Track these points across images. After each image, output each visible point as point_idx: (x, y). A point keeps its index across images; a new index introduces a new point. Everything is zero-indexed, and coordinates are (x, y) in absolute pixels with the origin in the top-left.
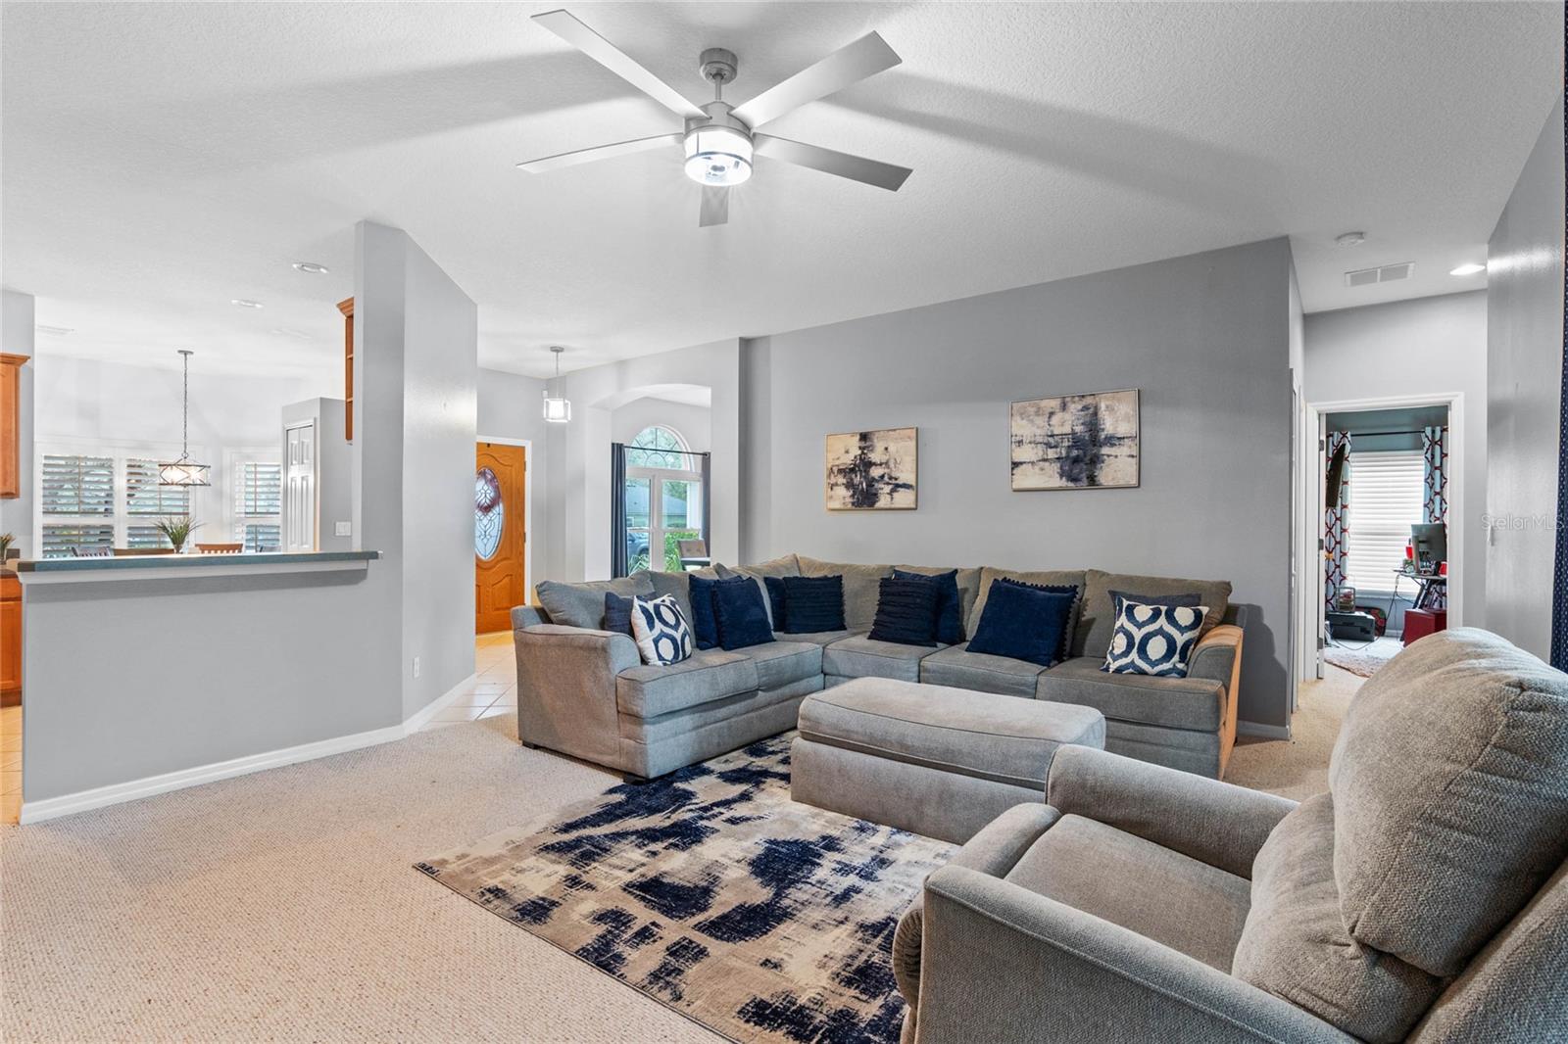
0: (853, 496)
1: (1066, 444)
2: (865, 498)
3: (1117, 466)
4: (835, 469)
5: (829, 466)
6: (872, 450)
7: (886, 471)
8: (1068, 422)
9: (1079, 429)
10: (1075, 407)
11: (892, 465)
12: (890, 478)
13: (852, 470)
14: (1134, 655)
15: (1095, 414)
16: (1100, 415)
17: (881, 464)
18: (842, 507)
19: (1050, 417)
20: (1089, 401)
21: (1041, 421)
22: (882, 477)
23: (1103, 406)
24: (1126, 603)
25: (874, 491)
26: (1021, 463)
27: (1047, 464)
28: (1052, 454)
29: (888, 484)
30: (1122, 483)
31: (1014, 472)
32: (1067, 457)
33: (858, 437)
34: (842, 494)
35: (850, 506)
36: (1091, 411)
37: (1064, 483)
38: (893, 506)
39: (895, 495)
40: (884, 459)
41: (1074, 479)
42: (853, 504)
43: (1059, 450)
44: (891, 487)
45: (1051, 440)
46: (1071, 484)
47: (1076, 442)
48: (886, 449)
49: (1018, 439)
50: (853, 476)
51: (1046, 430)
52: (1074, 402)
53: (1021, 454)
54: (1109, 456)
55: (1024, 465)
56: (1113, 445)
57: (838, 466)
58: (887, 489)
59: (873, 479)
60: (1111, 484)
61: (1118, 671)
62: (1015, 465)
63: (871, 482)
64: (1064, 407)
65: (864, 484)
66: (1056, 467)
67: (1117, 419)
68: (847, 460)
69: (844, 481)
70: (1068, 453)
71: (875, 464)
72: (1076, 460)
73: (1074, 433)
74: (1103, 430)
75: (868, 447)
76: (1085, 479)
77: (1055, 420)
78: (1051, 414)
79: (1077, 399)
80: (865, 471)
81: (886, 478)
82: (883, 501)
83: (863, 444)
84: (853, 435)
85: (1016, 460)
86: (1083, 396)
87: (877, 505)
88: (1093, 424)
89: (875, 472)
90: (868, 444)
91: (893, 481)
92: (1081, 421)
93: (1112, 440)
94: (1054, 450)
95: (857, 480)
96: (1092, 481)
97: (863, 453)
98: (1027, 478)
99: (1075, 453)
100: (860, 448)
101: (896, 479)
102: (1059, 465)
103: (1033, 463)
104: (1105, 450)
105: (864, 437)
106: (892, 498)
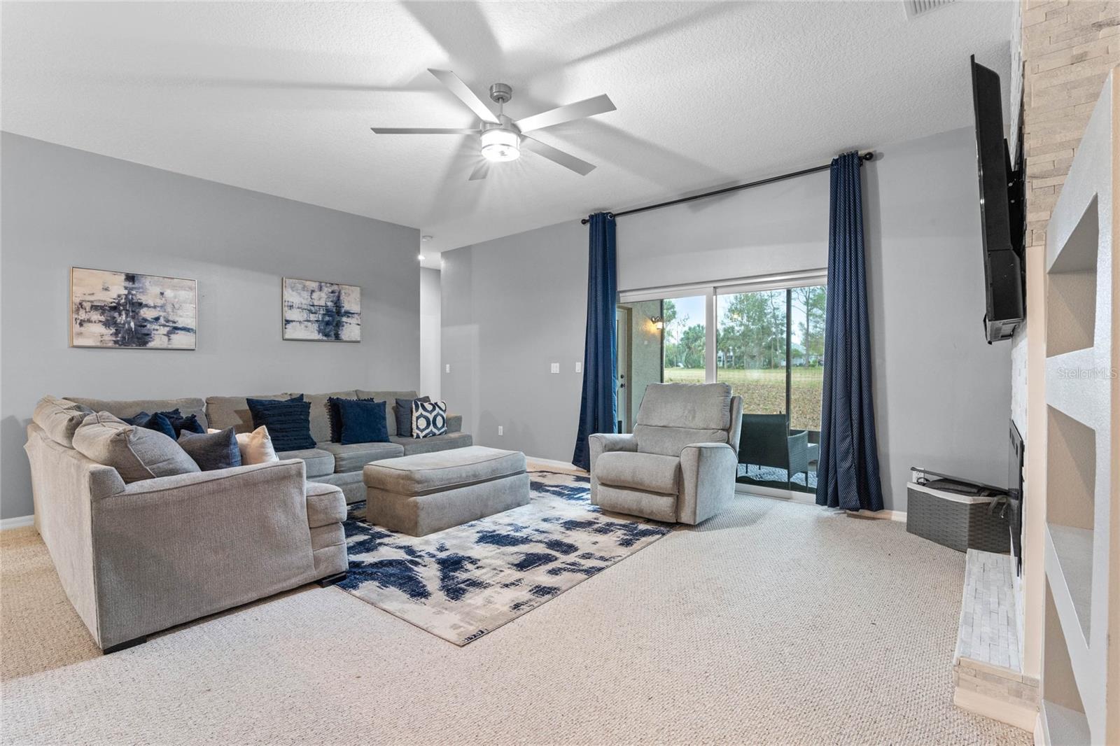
0: (116, 334)
1: (322, 312)
2: (137, 338)
3: (351, 330)
4: (87, 306)
5: (77, 300)
6: (142, 292)
7: (162, 314)
8: (322, 299)
9: (330, 304)
10: (327, 290)
11: (169, 309)
12: (168, 321)
13: (114, 309)
14: (431, 427)
15: (339, 297)
16: (341, 298)
17: (155, 307)
18: (99, 344)
19: (311, 293)
20: (335, 288)
21: (306, 295)
22: (157, 319)
23: (343, 292)
24: (419, 403)
25: (146, 332)
26: (292, 321)
27: (310, 324)
28: (313, 317)
29: (164, 326)
30: (354, 339)
31: (287, 326)
32: (323, 321)
33: (123, 277)
34: (97, 331)
35: (111, 344)
36: (337, 294)
37: (320, 337)
38: (170, 347)
39: (173, 336)
40: (159, 302)
41: (326, 335)
42: (116, 342)
43: (317, 315)
44: (168, 329)
45: (312, 308)
46: (325, 338)
47: (328, 312)
48: (162, 294)
49: (290, 304)
50: (116, 315)
51: (308, 301)
52: (327, 287)
53: (290, 315)
54: (346, 323)
55: (294, 323)
56: (348, 317)
57: (92, 302)
58: (165, 330)
59: (145, 320)
60: (348, 339)
61: (425, 437)
62: (288, 322)
63: (142, 323)
64: (321, 289)
65: (132, 325)
66: (316, 326)
67: (351, 302)
68: (109, 298)
69: (102, 318)
70: (322, 318)
71: (146, 306)
72: (328, 323)
73: (326, 306)
74: (343, 307)
75: (139, 288)
76: (333, 335)
77: (315, 295)
78: (313, 291)
79: (328, 285)
80: (133, 311)
81: (162, 321)
82: (158, 340)
83: (130, 285)
84: (115, 273)
85: (288, 319)
86: (332, 284)
87: (151, 345)
88: (337, 303)
89: (146, 313)
90: (136, 285)
91: (171, 324)
92: (331, 300)
93: (348, 314)
94: (314, 315)
95: (122, 319)
96: (337, 337)
97: (129, 293)
98: (293, 332)
99: (327, 318)
100: (126, 288)
101: (174, 322)
102: (317, 325)
103: (300, 322)
104: (344, 319)
105: (131, 278)
106: (169, 339)
